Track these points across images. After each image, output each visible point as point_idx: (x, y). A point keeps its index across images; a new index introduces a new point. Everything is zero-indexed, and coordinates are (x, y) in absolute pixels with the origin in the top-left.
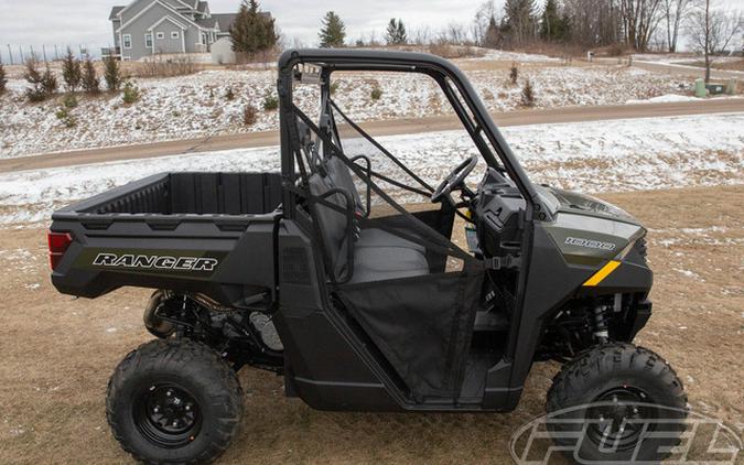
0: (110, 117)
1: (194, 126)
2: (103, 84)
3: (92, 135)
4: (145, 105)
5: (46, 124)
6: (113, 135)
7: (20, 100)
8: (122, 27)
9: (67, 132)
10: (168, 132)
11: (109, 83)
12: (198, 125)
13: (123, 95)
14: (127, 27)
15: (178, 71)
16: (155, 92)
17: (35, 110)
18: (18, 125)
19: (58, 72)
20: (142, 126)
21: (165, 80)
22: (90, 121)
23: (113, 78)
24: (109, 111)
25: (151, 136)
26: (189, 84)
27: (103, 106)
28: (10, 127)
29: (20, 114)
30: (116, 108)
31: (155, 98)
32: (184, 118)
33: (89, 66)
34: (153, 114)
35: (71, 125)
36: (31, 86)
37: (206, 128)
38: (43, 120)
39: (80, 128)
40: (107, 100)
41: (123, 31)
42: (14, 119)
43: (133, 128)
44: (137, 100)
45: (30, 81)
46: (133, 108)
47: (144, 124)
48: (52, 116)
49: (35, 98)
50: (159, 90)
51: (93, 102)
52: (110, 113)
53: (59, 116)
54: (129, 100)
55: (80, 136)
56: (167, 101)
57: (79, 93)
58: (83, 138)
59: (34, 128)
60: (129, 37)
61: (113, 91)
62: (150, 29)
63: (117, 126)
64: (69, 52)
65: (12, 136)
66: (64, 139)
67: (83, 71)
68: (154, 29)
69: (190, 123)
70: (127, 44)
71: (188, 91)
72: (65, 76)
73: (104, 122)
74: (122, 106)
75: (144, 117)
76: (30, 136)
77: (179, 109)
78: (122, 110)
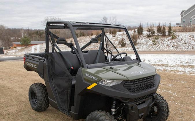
0: (166, 43)
1: (190, 47)
2: (167, 33)
3: (159, 47)
4: (177, 40)
5: (149, 43)
6: (165, 48)
7: (145, 37)
8: (184, 16)
9: (153, 46)
10: (181, 48)
11: (169, 33)
12: (191, 47)
13: (171, 37)
14: (185, 16)
15: (191, 30)
16: (182, 36)
17: (148, 39)
18: (142, 43)
19: (155, 29)
20: (174, 46)
21: (186, 33)
22: (160, 43)
23: (170, 32)
24: (166, 41)
25: (176, 49)
26: (193, 34)
27: (165, 40)
28: (140, 44)
29: (144, 40)
30: (169, 40)
31: (181, 38)
32: (187, 45)
33: (164, 28)
34: (179, 43)
35: (155, 44)
36: (148, 33)
37: (193, 48)
38: (149, 42)
39: (157, 45)
40: (167, 38)
41: (183, 18)
42: (142, 41)
43: (171, 47)
44: (175, 38)
45: (148, 32)
46: (173, 41)
47: (175, 45)
48: (151, 41)
49: (149, 36)
50: (183, 36)
51: (163, 38)
52: (166, 42)
53: (153, 41)
54: (173, 39)
55: (156, 47)
56: (184, 39)
57: (160, 36)
58: (157, 48)
59: (146, 44)
60: (185, 20)
61: (169, 35)
62: (192, 17)
63: (167, 45)
64: (159, 24)
65: (140, 46)
66: (152, 48)
67: (162, 29)
68: (193, 17)
69: (189, 46)
70: (184, 22)
71: (192, 36)
72: (157, 30)
73: (164, 44)
74: (170, 40)
75: (175, 44)
76: (144, 46)
77: (186, 42)
78: (170, 41)
